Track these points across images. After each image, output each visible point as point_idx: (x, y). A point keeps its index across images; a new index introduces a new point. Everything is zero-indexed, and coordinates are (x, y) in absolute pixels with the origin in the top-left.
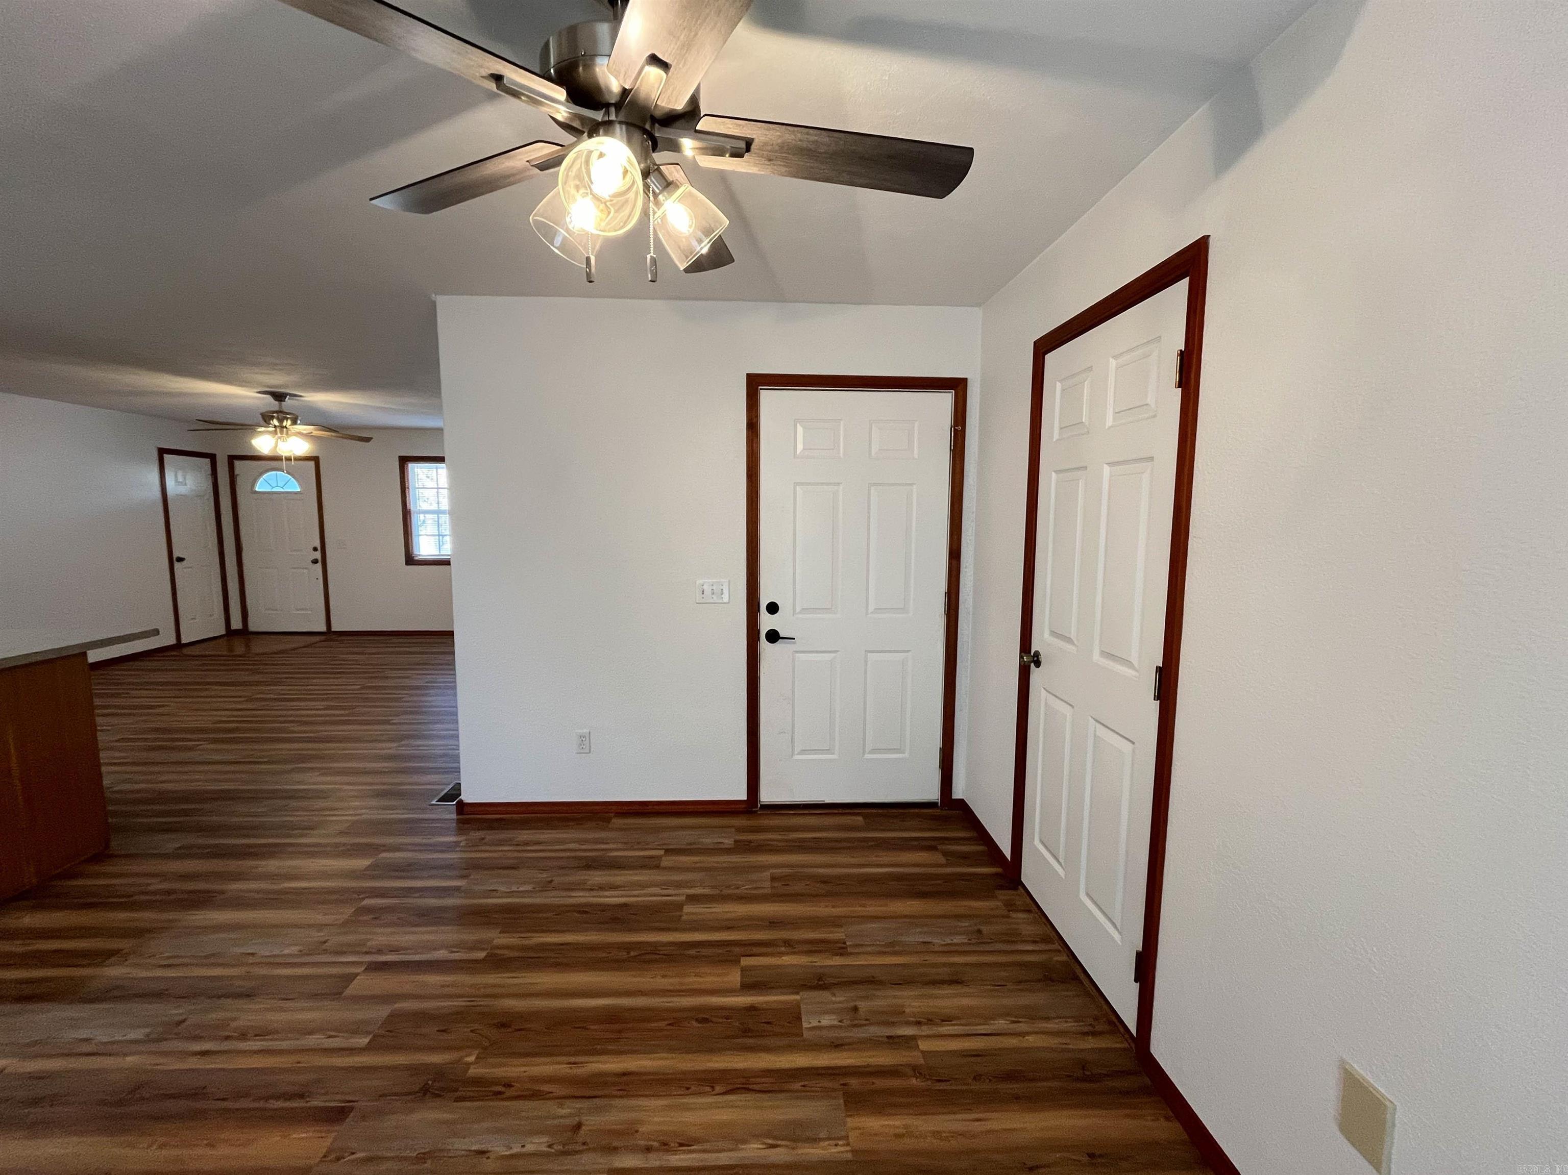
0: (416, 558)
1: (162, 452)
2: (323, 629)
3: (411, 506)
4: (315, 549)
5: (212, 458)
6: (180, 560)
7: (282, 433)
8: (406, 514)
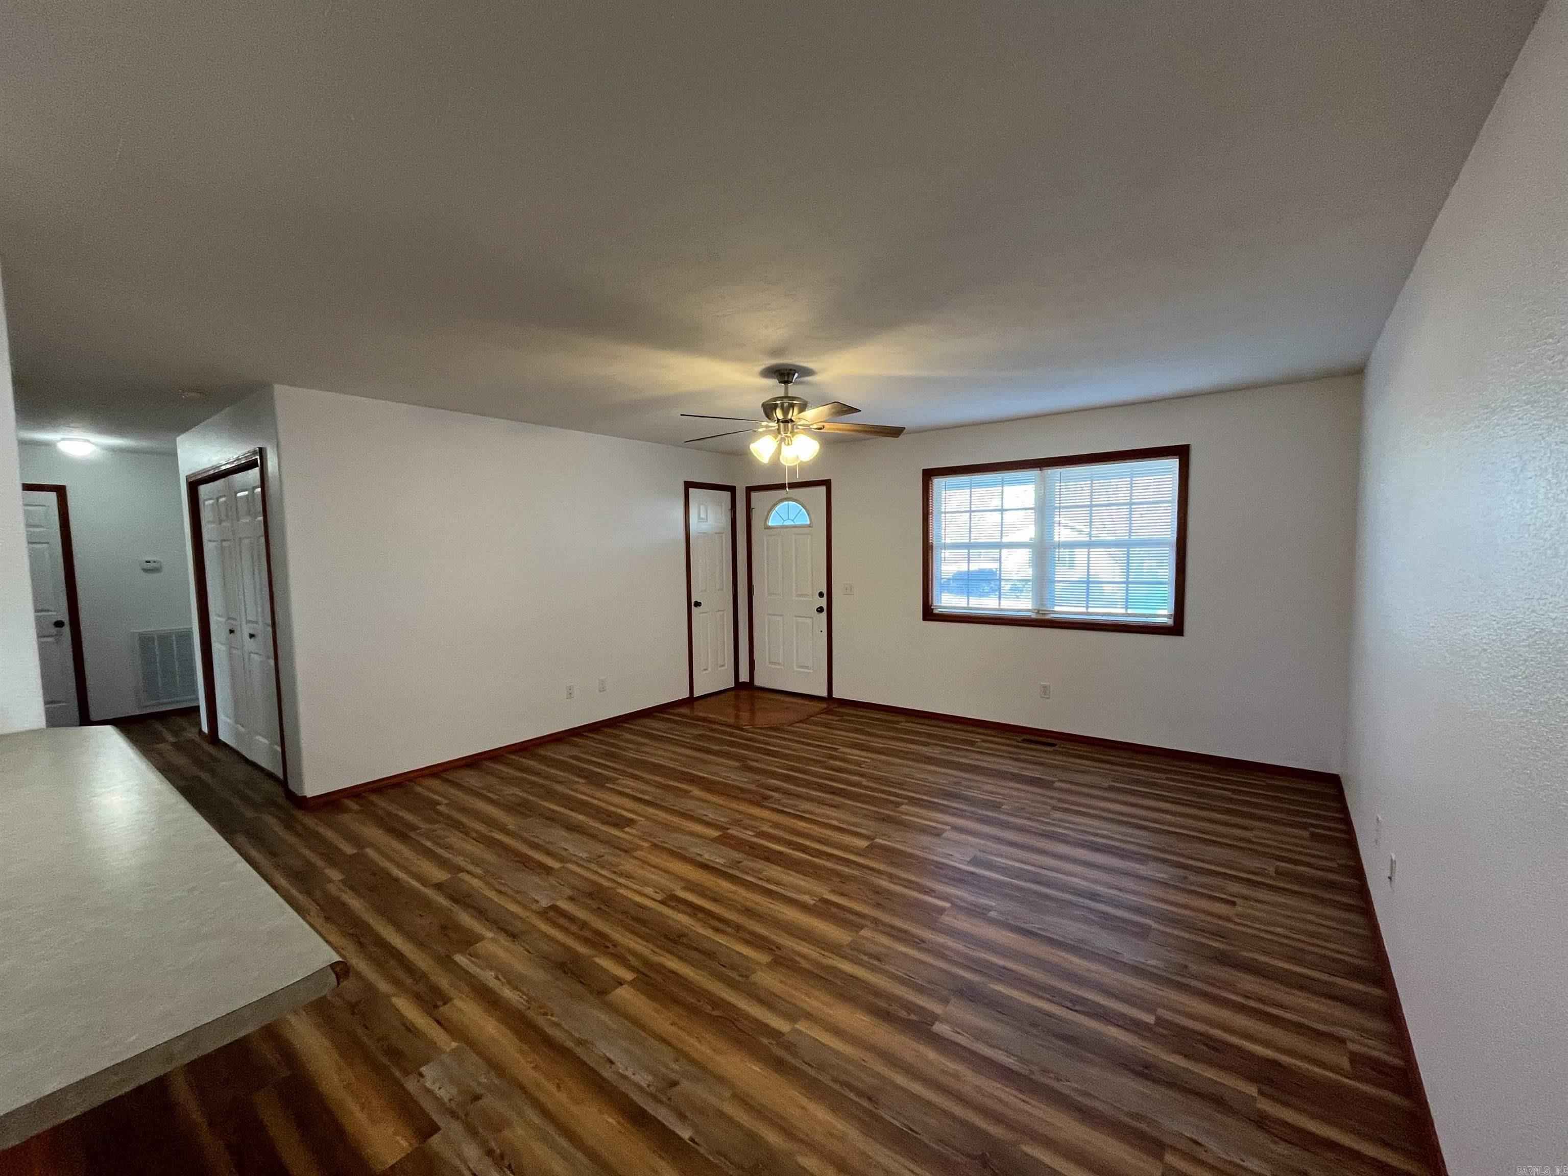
0: (936, 611)
1: (688, 485)
2: (824, 693)
3: (933, 539)
4: (821, 595)
5: (732, 489)
6: (698, 604)
7: (786, 431)
8: (927, 549)
